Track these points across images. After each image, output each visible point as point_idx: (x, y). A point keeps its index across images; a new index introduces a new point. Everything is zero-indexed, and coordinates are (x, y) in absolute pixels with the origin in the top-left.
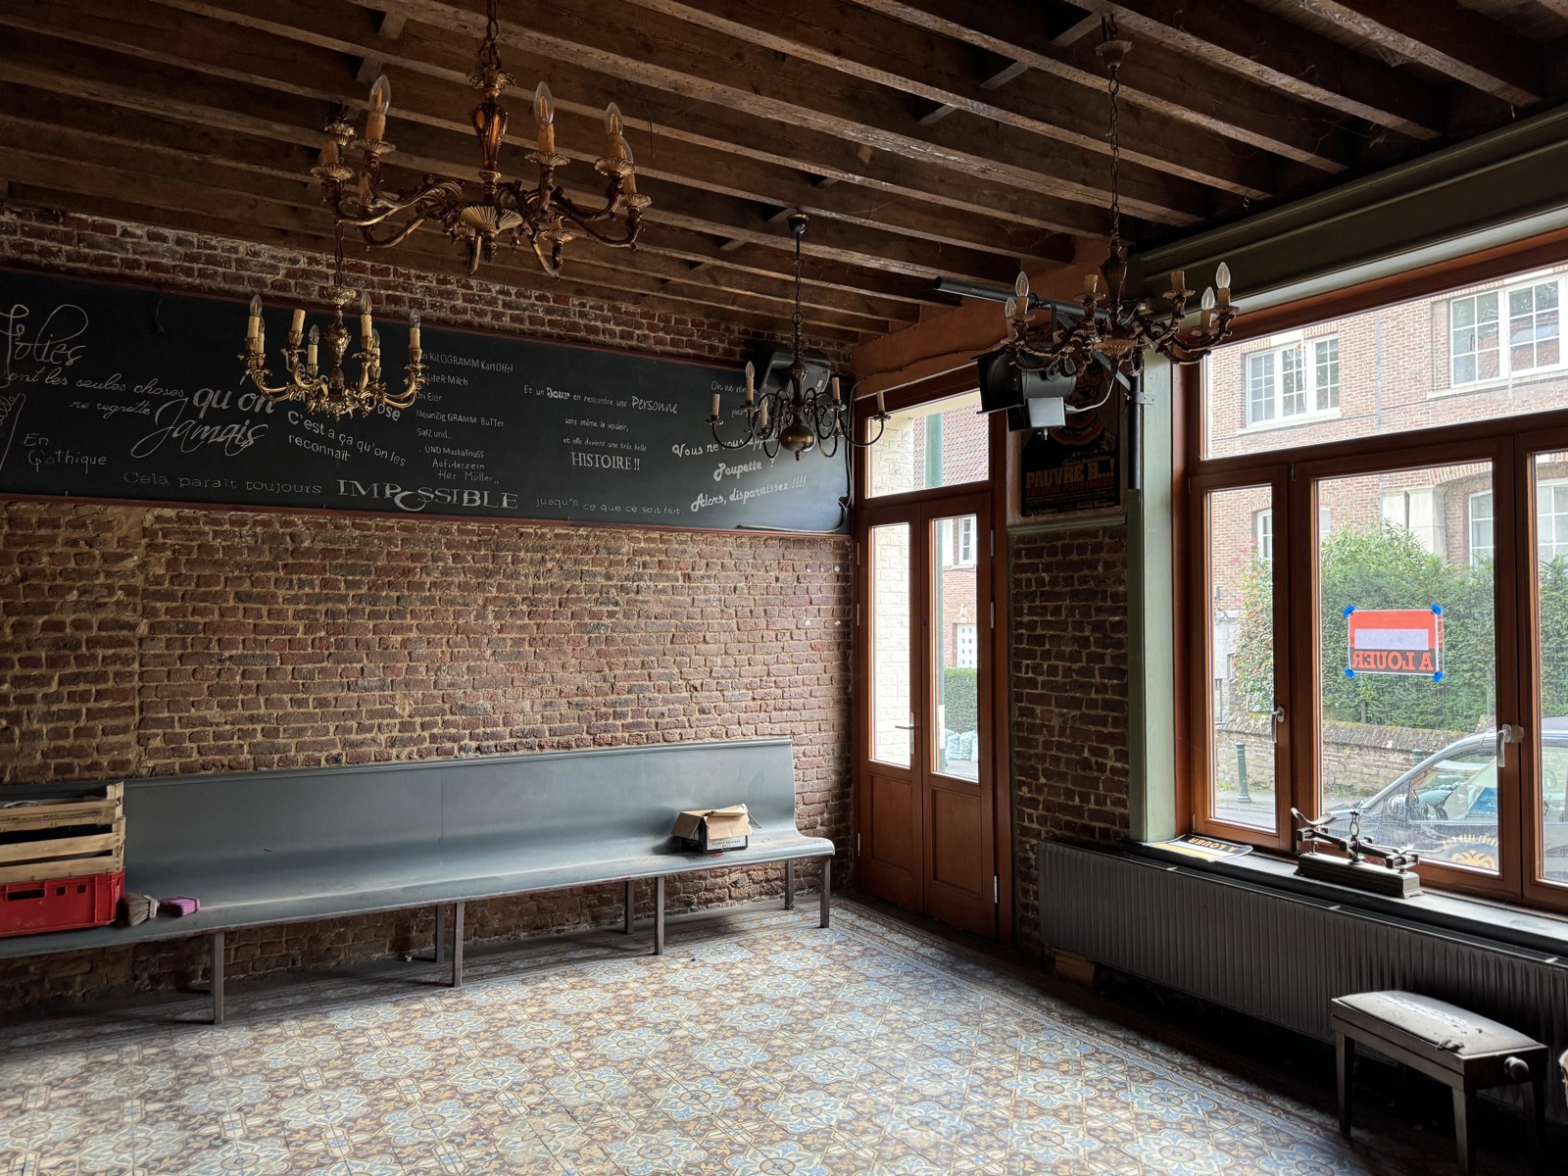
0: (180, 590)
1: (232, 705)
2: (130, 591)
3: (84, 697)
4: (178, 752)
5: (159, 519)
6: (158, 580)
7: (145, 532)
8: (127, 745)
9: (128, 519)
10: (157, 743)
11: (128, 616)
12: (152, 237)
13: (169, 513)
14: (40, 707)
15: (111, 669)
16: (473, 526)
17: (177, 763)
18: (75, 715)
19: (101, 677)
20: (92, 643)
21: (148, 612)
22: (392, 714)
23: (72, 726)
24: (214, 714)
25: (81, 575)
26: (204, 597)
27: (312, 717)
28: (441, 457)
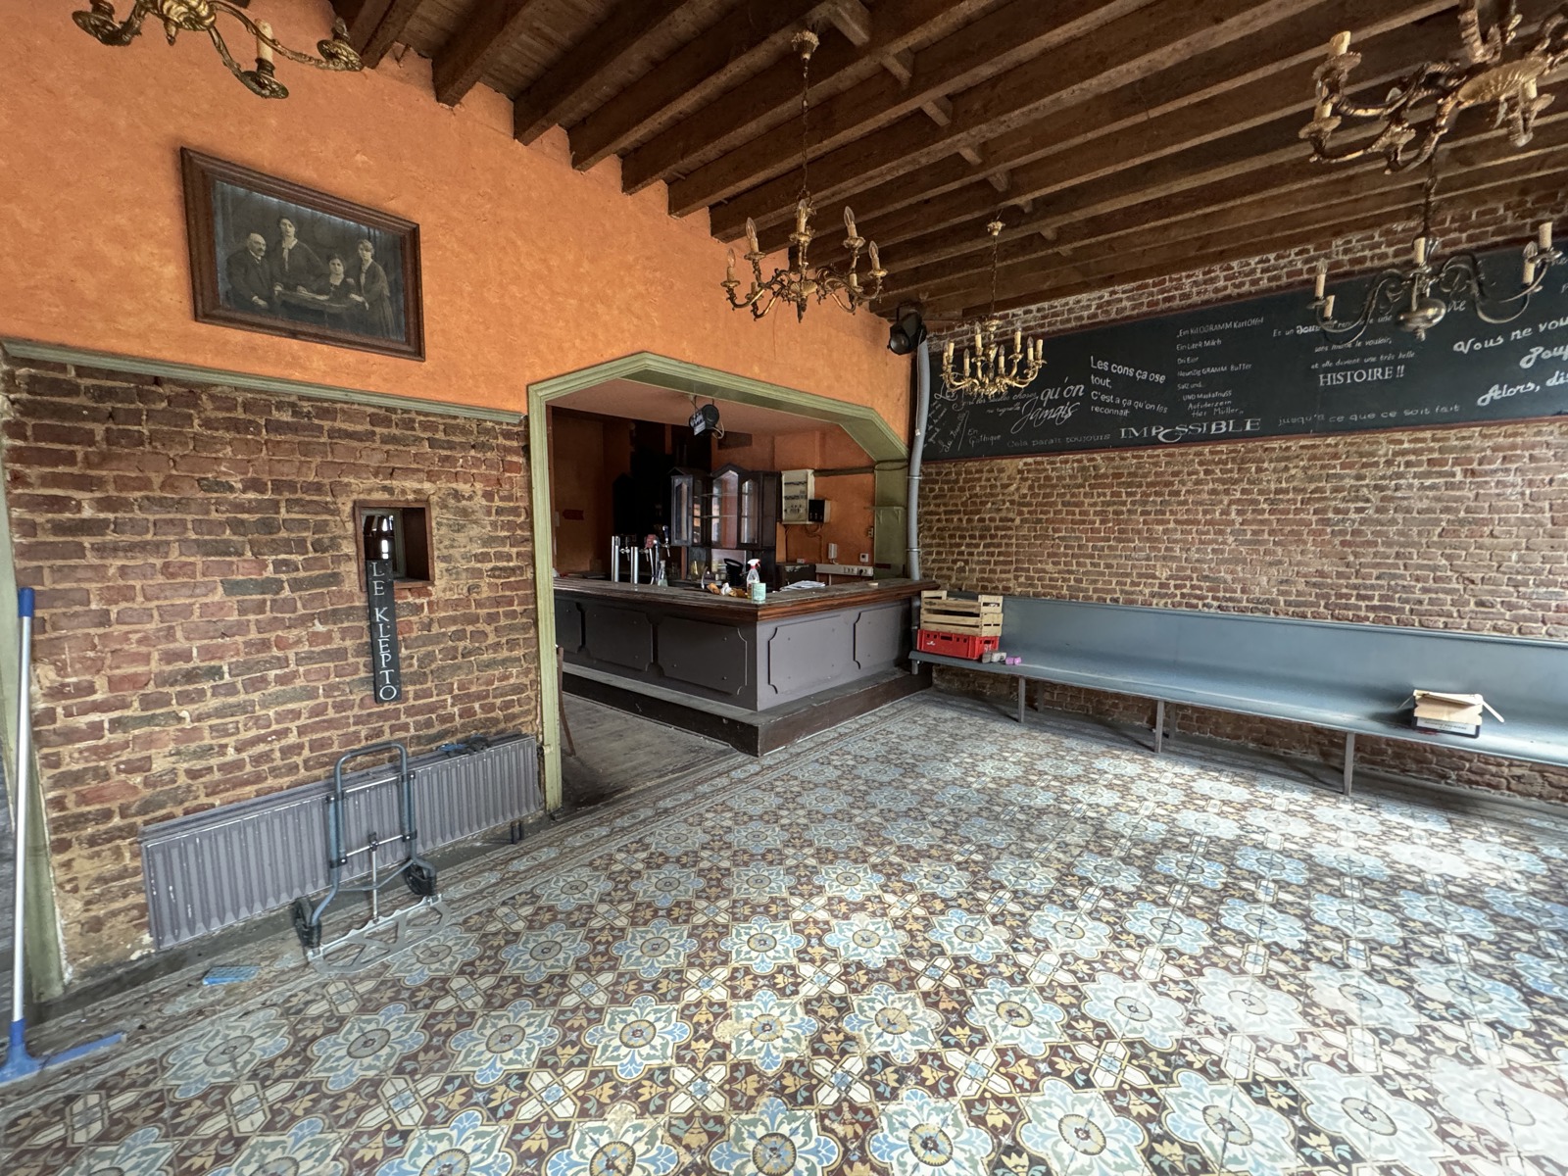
0: (1034, 501)
1: (1059, 563)
2: (1012, 502)
3: (992, 554)
4: (1032, 585)
5: (1025, 464)
6: (1025, 496)
7: (1020, 472)
8: (1008, 580)
9: (1013, 465)
10: (1022, 580)
11: (1011, 515)
12: (1026, 313)
13: (1030, 460)
14: (976, 558)
15: (1004, 541)
16: (1223, 447)
17: (1031, 591)
18: (989, 562)
19: (999, 545)
20: (997, 528)
21: (1020, 513)
22: (1154, 577)
23: (988, 568)
24: (1050, 567)
25: (992, 495)
26: (1045, 504)
27: (1103, 574)
28: (1194, 402)
